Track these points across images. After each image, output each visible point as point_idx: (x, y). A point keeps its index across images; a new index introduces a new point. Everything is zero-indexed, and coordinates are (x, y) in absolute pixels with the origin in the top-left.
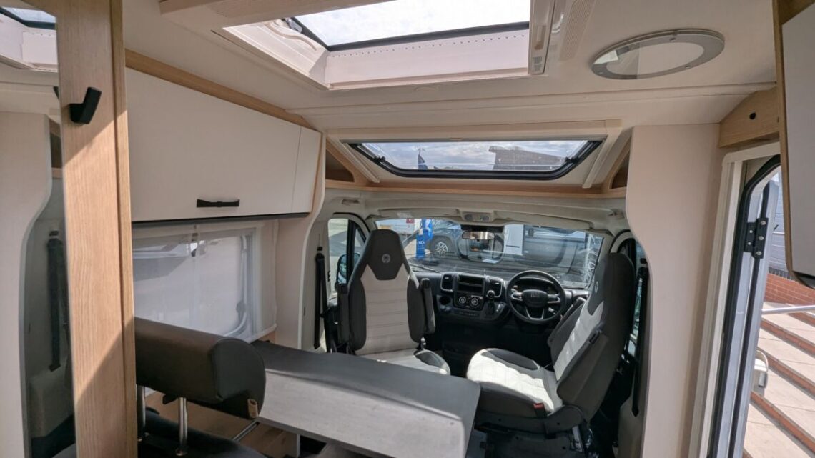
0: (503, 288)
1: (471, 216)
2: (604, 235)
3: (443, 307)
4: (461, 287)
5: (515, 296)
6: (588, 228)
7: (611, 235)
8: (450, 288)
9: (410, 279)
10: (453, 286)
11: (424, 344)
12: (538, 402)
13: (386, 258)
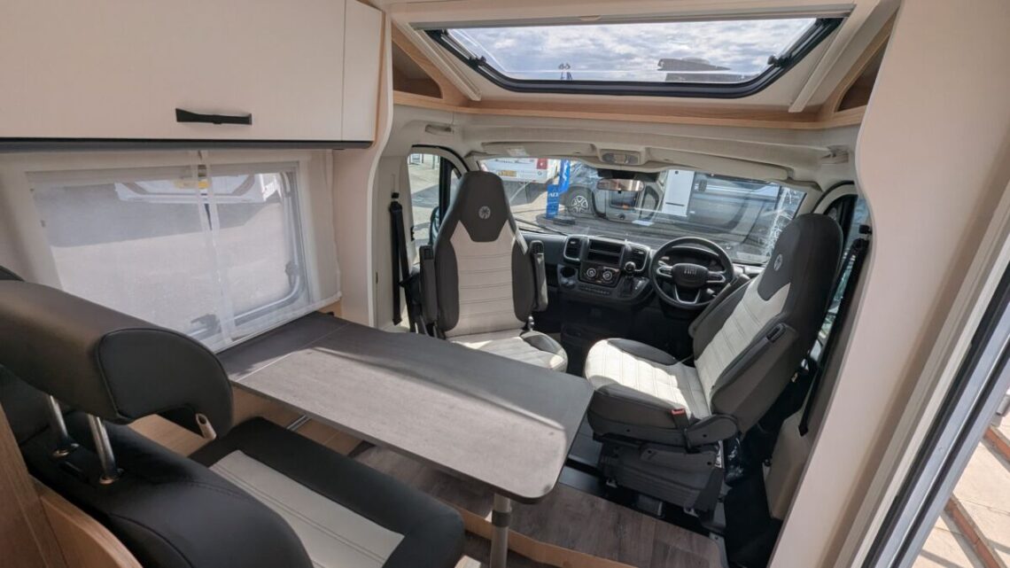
1: (612, 155)
2: (808, 189)
3: (565, 280)
4: (591, 256)
6: (785, 178)
7: (819, 188)
8: (576, 256)
9: (516, 241)
10: (581, 254)
11: (533, 323)
12: (677, 408)
13: (485, 211)
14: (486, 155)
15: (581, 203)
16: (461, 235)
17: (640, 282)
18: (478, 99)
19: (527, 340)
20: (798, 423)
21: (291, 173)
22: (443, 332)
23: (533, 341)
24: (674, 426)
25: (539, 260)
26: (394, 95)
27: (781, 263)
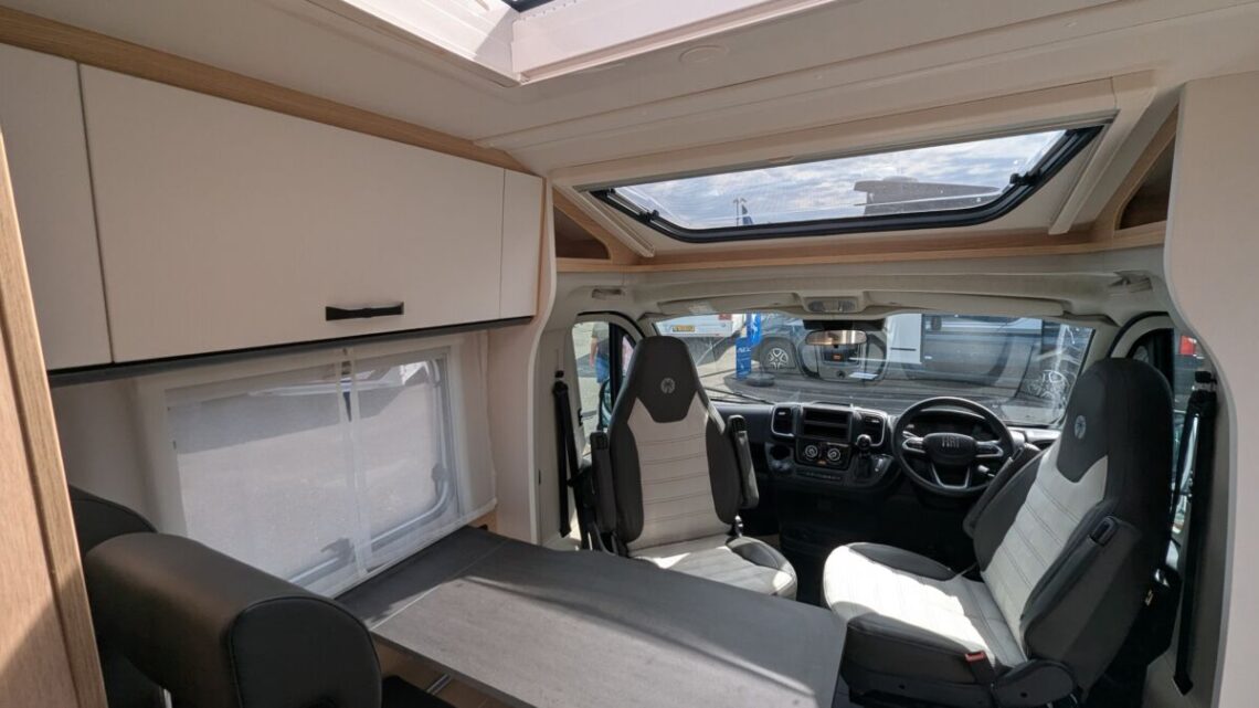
0: (888, 430)
1: (820, 304)
2: (1097, 324)
3: (777, 464)
4: (808, 429)
5: (909, 445)
6: (1061, 313)
7: (1113, 322)
8: (789, 431)
9: (710, 418)
10: (795, 428)
11: (741, 525)
12: (973, 650)
13: (668, 384)
14: (663, 316)
15: (779, 357)
16: (640, 417)
17: (881, 461)
18: (652, 255)
19: (736, 550)
20: (1171, 670)
21: (442, 360)
22: (625, 544)
23: (746, 551)
24: (972, 680)
25: (742, 440)
26: (557, 262)
27: (1084, 429)
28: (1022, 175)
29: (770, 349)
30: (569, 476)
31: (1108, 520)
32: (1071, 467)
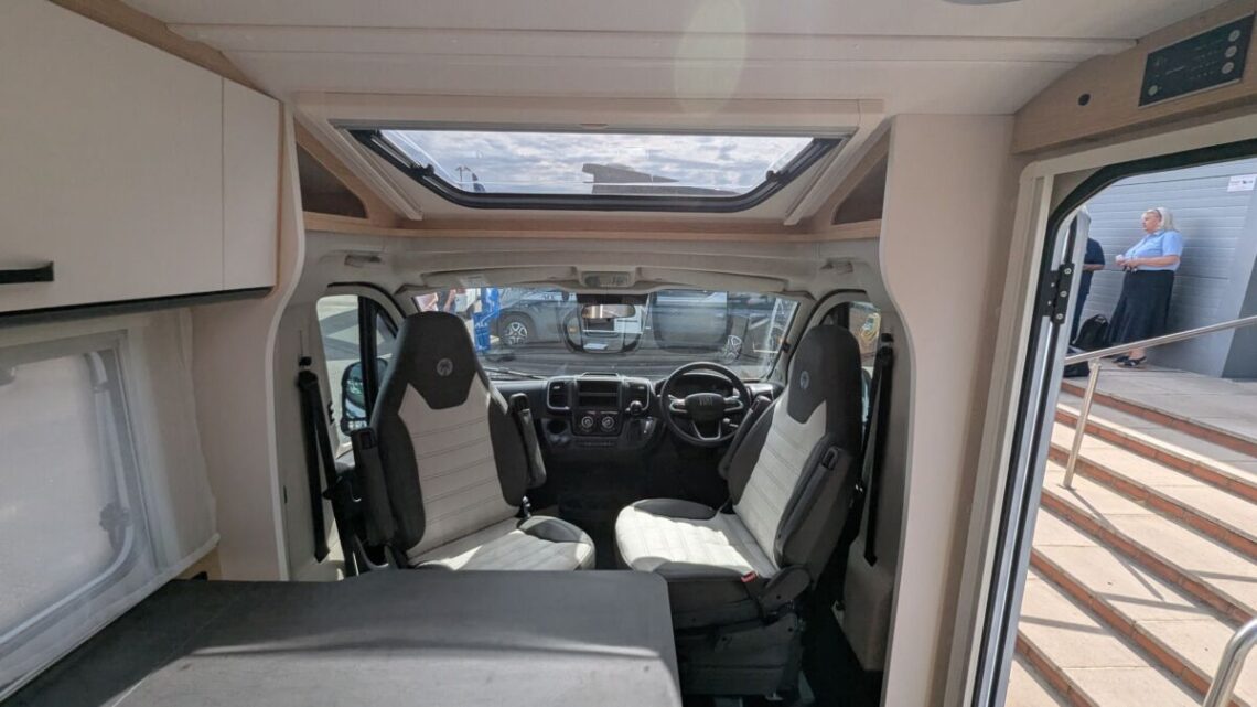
0: (651, 393)
1: (597, 278)
2: (801, 299)
3: (555, 438)
4: (583, 401)
5: (675, 406)
6: (780, 290)
7: (812, 298)
8: (566, 405)
9: (492, 400)
10: (570, 398)
11: (529, 505)
12: (745, 573)
13: (445, 366)
15: (517, 331)
16: (414, 407)
17: (648, 423)
18: (419, 218)
19: (529, 532)
20: (861, 552)
22: (403, 552)
23: (541, 531)
24: (746, 596)
25: (526, 419)
26: (304, 217)
27: (808, 381)
28: (775, 172)
29: (508, 324)
30: (324, 486)
31: (832, 449)
32: (799, 412)
